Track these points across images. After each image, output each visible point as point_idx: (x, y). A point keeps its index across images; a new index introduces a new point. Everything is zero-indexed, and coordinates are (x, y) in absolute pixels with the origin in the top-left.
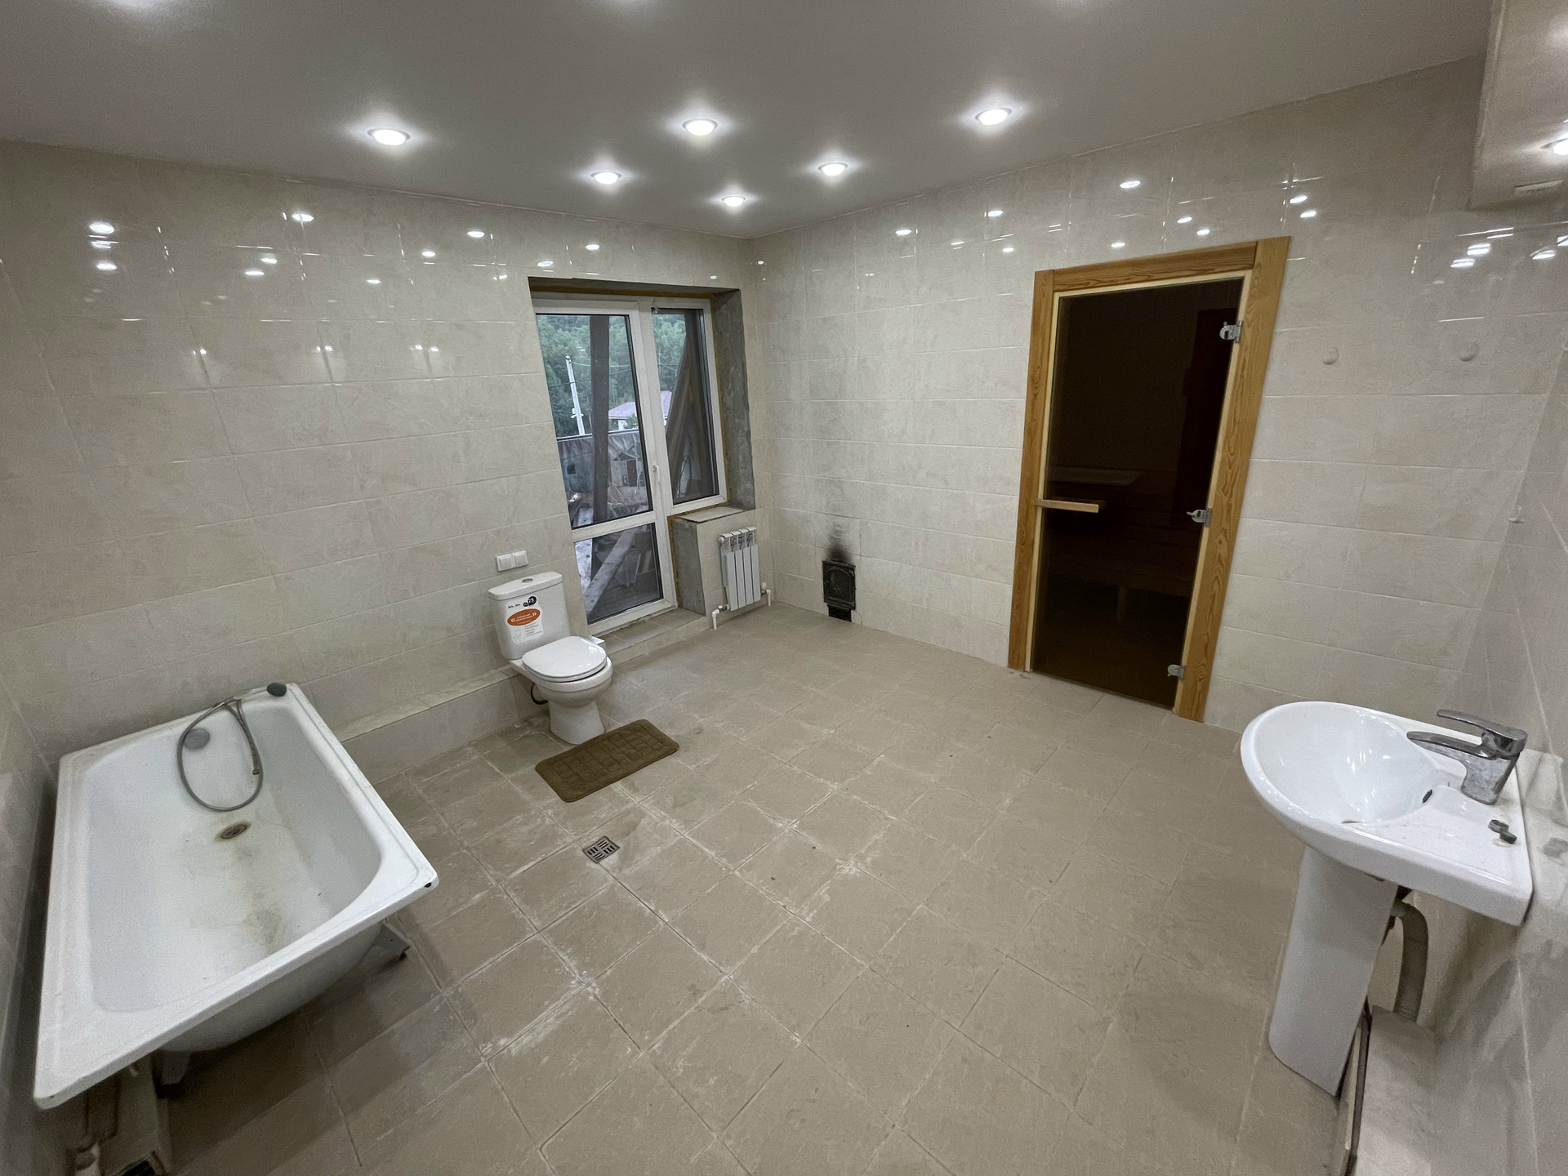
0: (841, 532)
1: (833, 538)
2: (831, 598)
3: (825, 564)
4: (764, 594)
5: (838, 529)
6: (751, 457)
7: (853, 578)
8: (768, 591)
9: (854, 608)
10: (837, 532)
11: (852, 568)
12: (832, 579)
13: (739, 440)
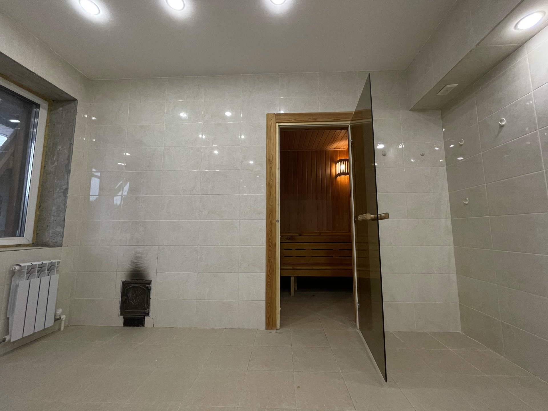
0: (141, 257)
1: (134, 263)
2: (127, 311)
3: (125, 285)
4: (57, 320)
5: (139, 255)
6: (65, 207)
7: (149, 290)
8: (63, 317)
9: (148, 314)
10: (137, 258)
11: (149, 283)
12: (130, 295)
13: (56, 196)
